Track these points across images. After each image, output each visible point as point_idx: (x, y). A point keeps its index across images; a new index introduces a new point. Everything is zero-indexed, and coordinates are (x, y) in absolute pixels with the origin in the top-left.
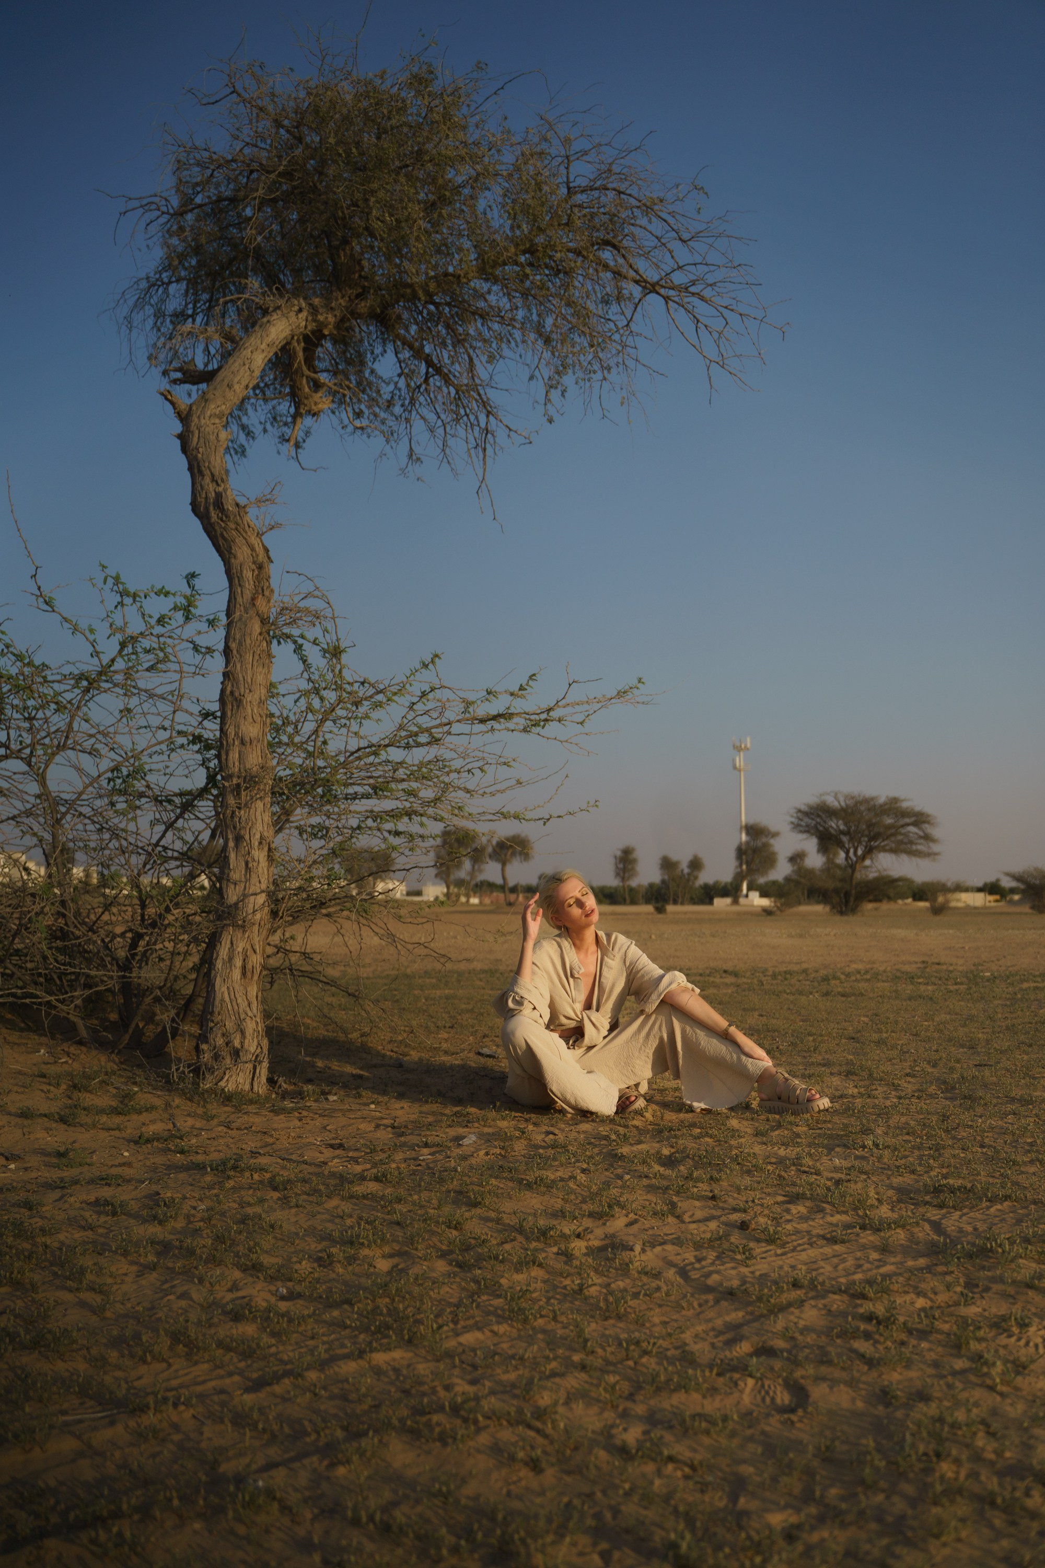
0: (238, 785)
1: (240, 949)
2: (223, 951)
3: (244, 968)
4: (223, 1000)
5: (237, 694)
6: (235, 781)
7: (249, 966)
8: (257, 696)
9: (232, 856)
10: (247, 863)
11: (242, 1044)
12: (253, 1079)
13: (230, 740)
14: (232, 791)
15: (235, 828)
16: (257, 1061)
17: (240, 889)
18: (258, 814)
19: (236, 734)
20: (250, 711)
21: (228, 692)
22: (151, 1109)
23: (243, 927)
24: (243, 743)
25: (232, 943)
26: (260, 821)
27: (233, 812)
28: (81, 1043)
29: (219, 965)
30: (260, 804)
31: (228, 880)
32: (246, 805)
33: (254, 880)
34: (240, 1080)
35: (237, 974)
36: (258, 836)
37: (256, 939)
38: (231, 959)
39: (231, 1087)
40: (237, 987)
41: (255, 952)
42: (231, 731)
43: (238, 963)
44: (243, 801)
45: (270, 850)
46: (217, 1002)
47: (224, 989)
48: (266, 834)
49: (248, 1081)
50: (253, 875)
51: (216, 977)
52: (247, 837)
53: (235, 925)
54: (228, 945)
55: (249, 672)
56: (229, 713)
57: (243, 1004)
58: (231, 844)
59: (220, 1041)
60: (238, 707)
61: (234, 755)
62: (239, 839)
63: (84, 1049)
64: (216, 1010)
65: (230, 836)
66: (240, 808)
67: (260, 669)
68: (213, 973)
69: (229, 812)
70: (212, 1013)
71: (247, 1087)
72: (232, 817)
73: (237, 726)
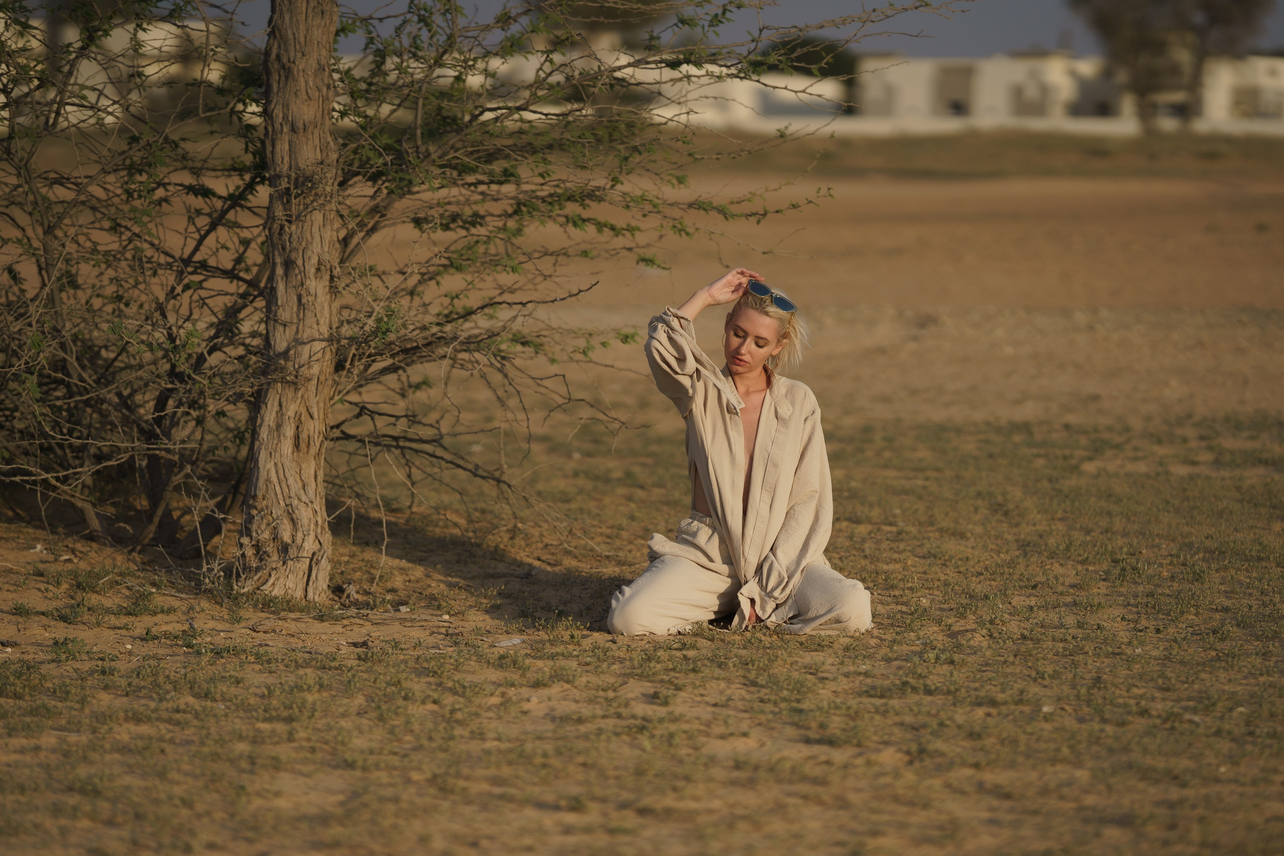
0: (288, 189)
1: (291, 413)
2: (269, 416)
3: (297, 438)
4: (268, 481)
5: (285, 60)
6: (284, 184)
7: (304, 436)
8: (313, 62)
9: (281, 287)
10: (299, 298)
11: (293, 537)
12: (307, 584)
13: (278, 126)
14: (281, 198)
15: (284, 248)
16: (314, 560)
17: (290, 332)
18: (315, 229)
19: (285, 117)
20: (303, 84)
21: (273, 56)
22: (171, 610)
23: (295, 384)
24: (293, 130)
25: (280, 405)
26: (317, 239)
27: (282, 227)
28: (91, 538)
29: (264, 433)
30: (318, 216)
31: (276, 321)
32: (298, 217)
33: (310, 320)
34: (290, 584)
35: (287, 446)
36: (314, 261)
37: (313, 401)
38: (279, 426)
39: (277, 592)
40: (287, 463)
41: (312, 417)
42: (278, 113)
43: (289, 431)
44: (294, 211)
45: (332, 278)
46: (261, 483)
47: (270, 465)
48: (326, 257)
49: (301, 586)
50: (309, 314)
51: (260, 449)
52: (300, 262)
53: (283, 381)
54: (276, 408)
55: (302, 27)
56: (275, 87)
57: (295, 486)
58: (280, 271)
59: (266, 535)
60: (287, 78)
61: (282, 147)
62: (289, 264)
63: (95, 545)
64: (260, 494)
65: (278, 260)
66: (290, 222)
67: (318, 21)
68: (257, 443)
69: (276, 226)
70: (255, 497)
71: (299, 594)
72: (280, 234)
73: (286, 106)
